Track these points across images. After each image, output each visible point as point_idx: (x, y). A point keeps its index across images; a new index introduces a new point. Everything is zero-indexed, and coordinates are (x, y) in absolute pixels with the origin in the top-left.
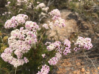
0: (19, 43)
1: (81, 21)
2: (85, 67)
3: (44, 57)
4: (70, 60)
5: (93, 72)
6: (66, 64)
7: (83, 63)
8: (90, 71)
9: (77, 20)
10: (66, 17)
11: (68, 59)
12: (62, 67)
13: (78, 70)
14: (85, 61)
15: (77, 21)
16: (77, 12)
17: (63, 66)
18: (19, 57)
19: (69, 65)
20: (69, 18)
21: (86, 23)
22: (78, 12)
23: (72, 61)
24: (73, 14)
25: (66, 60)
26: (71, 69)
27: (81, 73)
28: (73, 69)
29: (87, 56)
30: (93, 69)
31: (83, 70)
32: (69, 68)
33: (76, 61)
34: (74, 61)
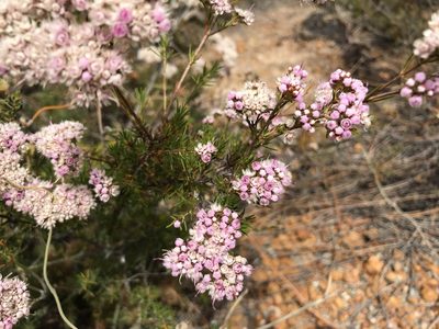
0: (52, 36)
1: (364, 47)
2: (383, 253)
3: (206, 158)
4: (315, 222)
5: (419, 274)
6: (294, 237)
7: (373, 232)
8: (406, 269)
9: (347, 41)
10: (294, 30)
11: (304, 218)
12: (276, 250)
13: (349, 267)
14: (381, 223)
15: (346, 47)
16: (346, 8)
17: (280, 247)
18: (66, 167)
19: (308, 243)
20: (307, 33)
21: (386, 56)
22: (351, 7)
23: (323, 227)
24: (328, 17)
25: (293, 219)
26: (318, 262)
27: (366, 276)
28: (327, 262)
29: (394, 205)
30: (422, 259)
31: (376, 262)
32: (311, 255)
33: (343, 226)
34: (333, 228)
